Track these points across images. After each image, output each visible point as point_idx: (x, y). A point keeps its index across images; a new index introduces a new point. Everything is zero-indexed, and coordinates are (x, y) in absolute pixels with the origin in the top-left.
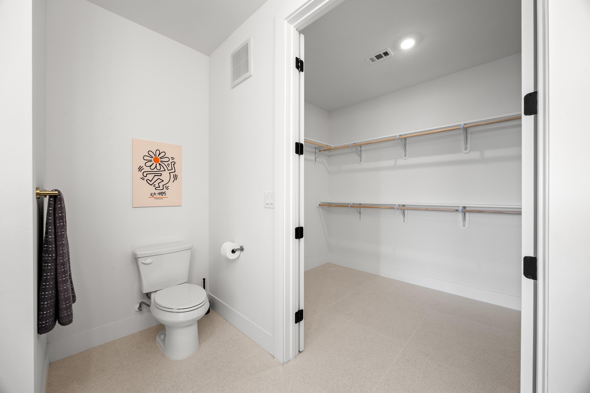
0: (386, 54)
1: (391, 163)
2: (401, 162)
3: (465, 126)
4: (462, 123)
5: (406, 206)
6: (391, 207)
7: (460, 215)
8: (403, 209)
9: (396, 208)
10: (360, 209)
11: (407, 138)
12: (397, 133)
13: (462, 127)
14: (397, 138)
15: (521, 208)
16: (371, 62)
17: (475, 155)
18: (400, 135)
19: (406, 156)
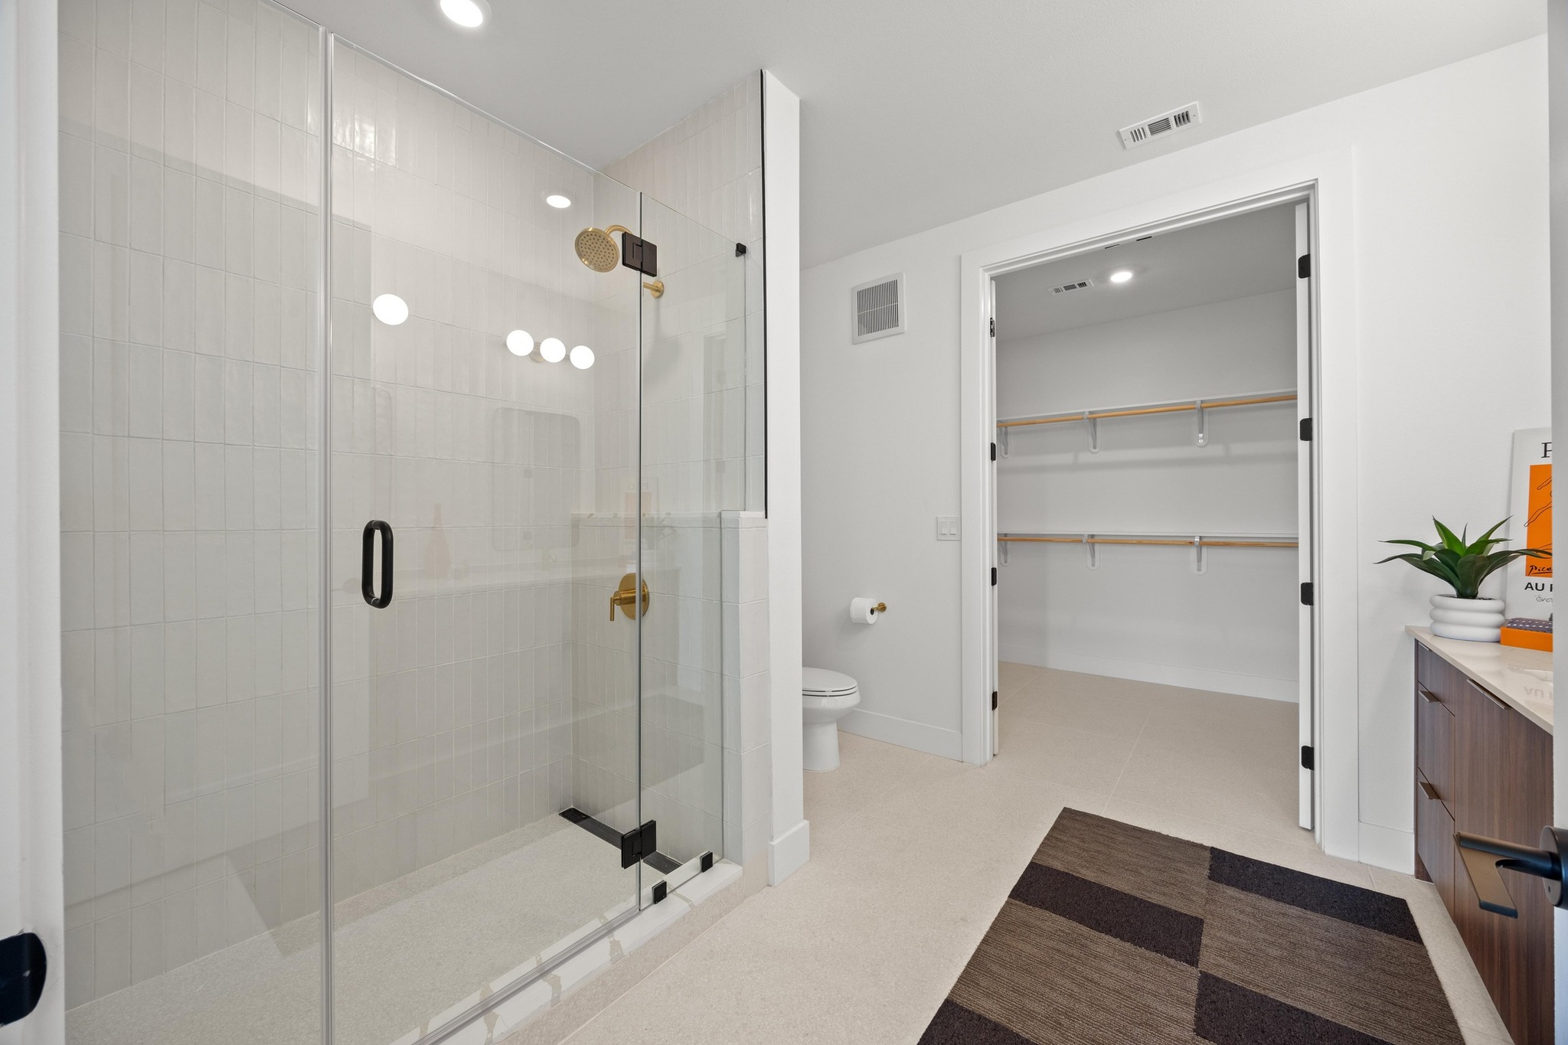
0: (1083, 285)
1: (1067, 458)
2: (1085, 457)
3: (1203, 405)
4: (1198, 399)
5: (1096, 538)
6: (1076, 540)
7: (1193, 551)
8: (1093, 541)
9: (1084, 541)
10: (1006, 544)
11: (1098, 419)
12: (1086, 408)
13: (1198, 405)
14: (1085, 417)
15: (1297, 538)
16: (1054, 293)
17: (1217, 450)
18: (1090, 413)
19: (1095, 448)
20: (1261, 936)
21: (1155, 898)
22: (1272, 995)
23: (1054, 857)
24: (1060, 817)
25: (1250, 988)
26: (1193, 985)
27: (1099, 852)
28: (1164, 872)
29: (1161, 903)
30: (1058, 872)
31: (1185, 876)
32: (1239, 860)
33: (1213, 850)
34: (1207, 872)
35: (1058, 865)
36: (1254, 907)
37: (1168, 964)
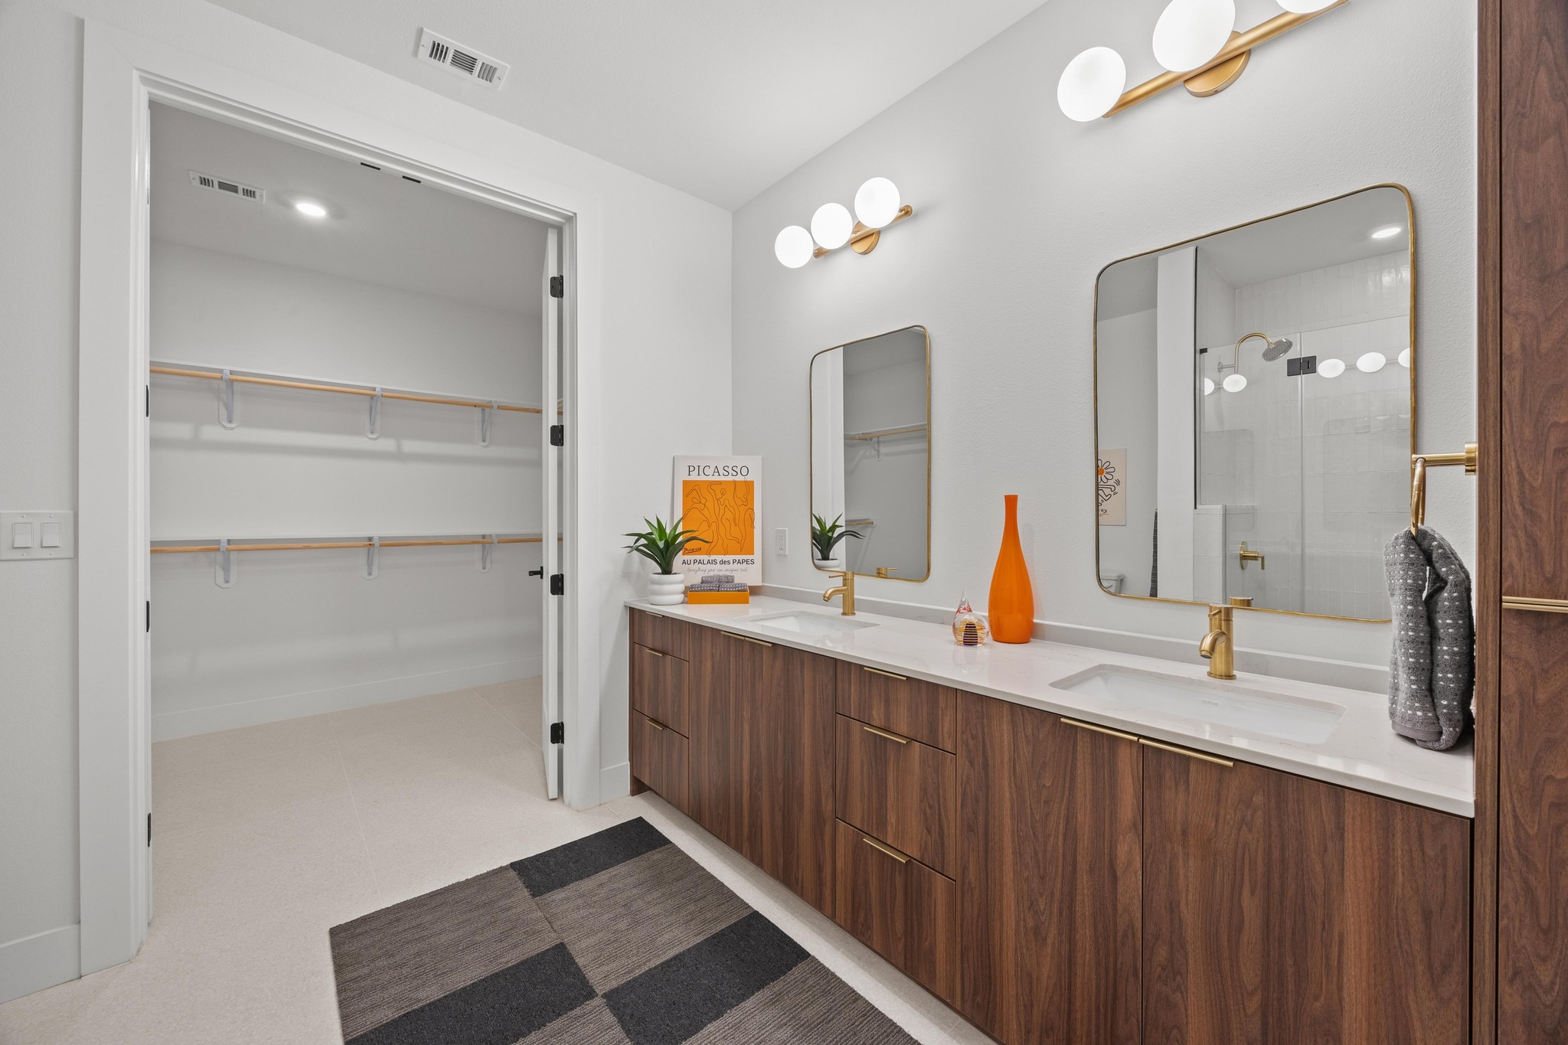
0: (250, 193)
7: (364, 554)
8: (232, 548)
11: (235, 383)
17: (387, 444)
18: (232, 373)
19: (230, 422)
20: (606, 917)
21: (512, 958)
22: (652, 964)
23: (374, 1007)
24: (334, 946)
25: (638, 973)
26: (609, 1017)
27: (418, 954)
28: (495, 922)
29: (523, 958)
30: (395, 1023)
31: (514, 911)
32: (538, 861)
33: (514, 866)
34: (526, 893)
35: (387, 1015)
36: (581, 896)
37: (577, 1018)
